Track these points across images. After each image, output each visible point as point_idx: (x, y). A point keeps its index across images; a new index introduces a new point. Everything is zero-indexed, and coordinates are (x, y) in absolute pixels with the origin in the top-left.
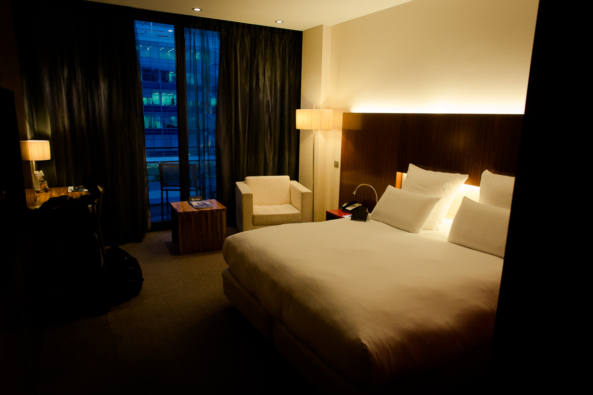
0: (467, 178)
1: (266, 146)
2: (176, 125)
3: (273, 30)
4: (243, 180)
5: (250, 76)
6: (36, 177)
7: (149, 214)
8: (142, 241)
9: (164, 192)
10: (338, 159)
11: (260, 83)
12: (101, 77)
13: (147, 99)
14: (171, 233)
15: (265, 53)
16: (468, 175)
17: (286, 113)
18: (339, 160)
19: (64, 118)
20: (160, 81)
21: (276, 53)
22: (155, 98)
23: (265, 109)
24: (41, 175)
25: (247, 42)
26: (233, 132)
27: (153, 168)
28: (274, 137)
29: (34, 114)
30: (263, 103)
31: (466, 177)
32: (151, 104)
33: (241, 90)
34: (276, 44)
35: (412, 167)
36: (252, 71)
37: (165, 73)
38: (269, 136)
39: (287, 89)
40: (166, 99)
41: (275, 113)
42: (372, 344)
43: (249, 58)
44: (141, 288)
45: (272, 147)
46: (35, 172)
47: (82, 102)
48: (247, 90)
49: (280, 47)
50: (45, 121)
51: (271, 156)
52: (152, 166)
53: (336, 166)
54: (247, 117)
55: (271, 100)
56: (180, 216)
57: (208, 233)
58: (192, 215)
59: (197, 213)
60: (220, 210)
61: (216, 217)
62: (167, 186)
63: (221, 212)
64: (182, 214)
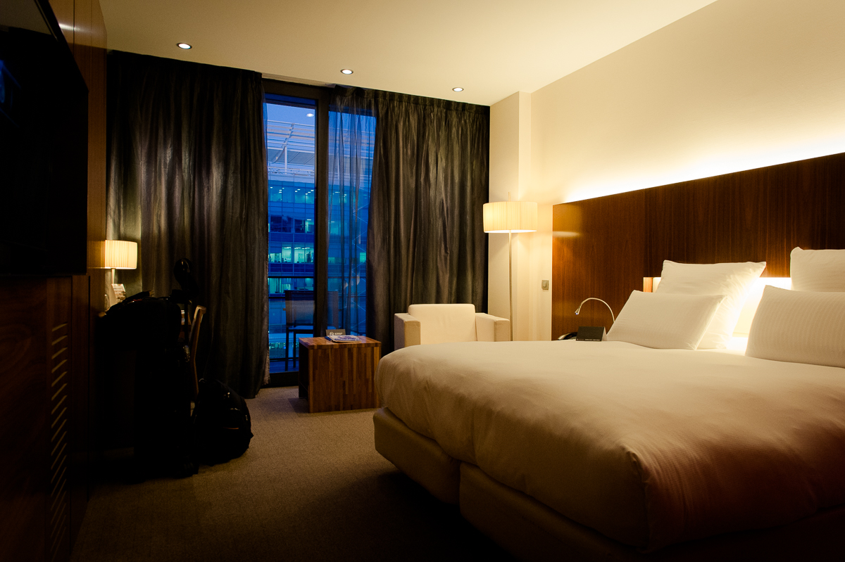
0: (764, 267)
1: (439, 265)
2: (312, 289)
3: (448, 105)
4: (405, 311)
5: (417, 167)
6: (113, 292)
7: (268, 360)
8: (254, 397)
9: (291, 335)
10: (548, 276)
11: (431, 175)
12: (214, 161)
13: (276, 255)
14: (297, 390)
15: (438, 135)
16: (765, 263)
17: (468, 217)
18: (549, 278)
19: (160, 215)
20: (293, 231)
21: (453, 136)
22: (286, 254)
23: (438, 211)
24: (122, 290)
25: (414, 121)
26: (392, 243)
27: (278, 348)
28: (451, 252)
29: (122, 210)
30: (435, 203)
31: (763, 265)
32: (280, 261)
33: (404, 185)
34: (454, 123)
35: (668, 265)
36: (420, 160)
37: (300, 223)
38: (443, 251)
39: (469, 184)
40: (300, 254)
41: (453, 218)
42: (646, 453)
43: (416, 142)
44: (248, 447)
45: (448, 268)
46: (113, 285)
47: (186, 194)
48: (413, 185)
49: (458, 128)
50: (135, 220)
51: (447, 280)
52: (276, 346)
53: (545, 287)
54: (413, 222)
55: (446, 200)
56: (311, 352)
57: (352, 380)
58: (330, 350)
59: (337, 347)
60: (372, 346)
61: (365, 355)
62: (295, 325)
63: (373, 348)
64: (316, 348)
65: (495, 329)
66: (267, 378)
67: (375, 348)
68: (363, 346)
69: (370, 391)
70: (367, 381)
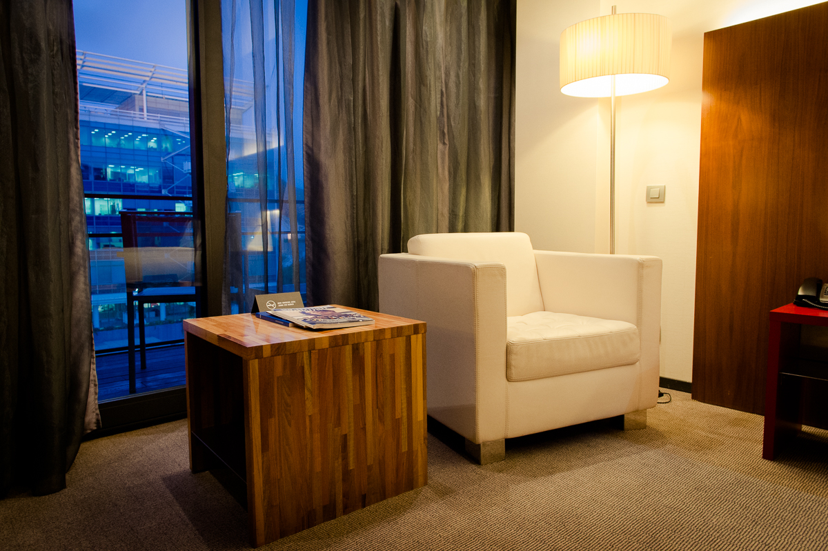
37: (101, 170)
40: (102, 206)
53: (655, 198)
56: (254, 366)
57: (364, 429)
58: (306, 355)
59: (326, 345)
60: (407, 333)
61: (393, 357)
62: (142, 286)
63: (408, 339)
64: (266, 353)
65: (640, 279)
66: (92, 416)
67: (413, 337)
68: (388, 335)
69: (404, 448)
70: (397, 423)
